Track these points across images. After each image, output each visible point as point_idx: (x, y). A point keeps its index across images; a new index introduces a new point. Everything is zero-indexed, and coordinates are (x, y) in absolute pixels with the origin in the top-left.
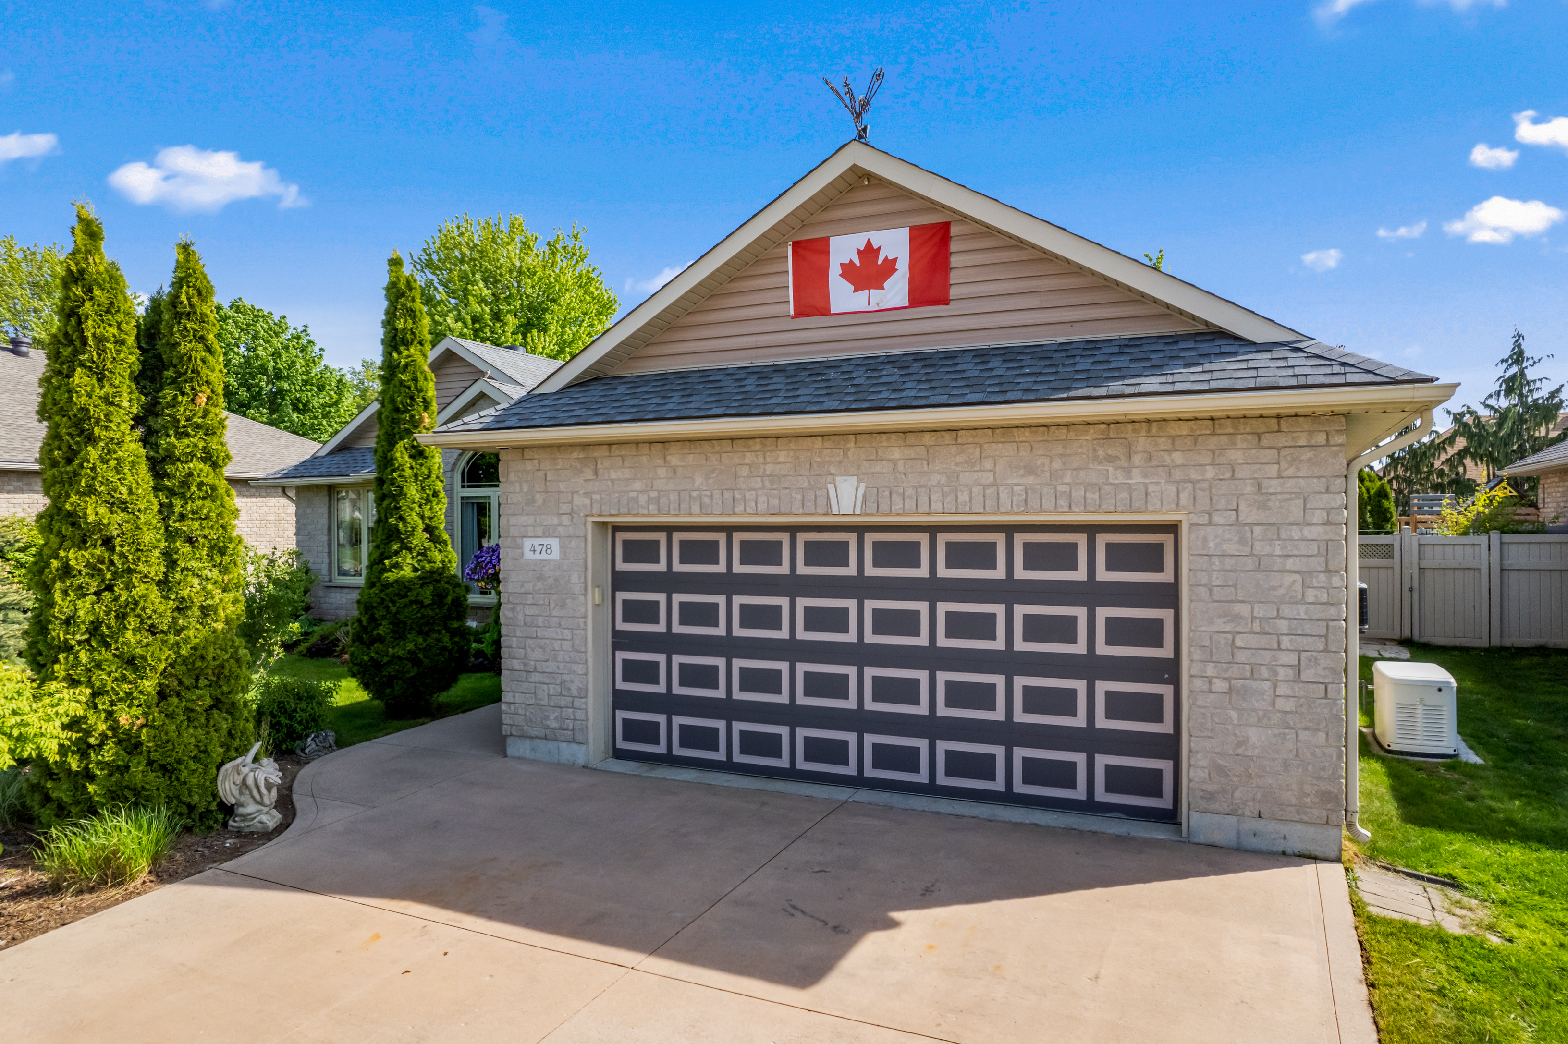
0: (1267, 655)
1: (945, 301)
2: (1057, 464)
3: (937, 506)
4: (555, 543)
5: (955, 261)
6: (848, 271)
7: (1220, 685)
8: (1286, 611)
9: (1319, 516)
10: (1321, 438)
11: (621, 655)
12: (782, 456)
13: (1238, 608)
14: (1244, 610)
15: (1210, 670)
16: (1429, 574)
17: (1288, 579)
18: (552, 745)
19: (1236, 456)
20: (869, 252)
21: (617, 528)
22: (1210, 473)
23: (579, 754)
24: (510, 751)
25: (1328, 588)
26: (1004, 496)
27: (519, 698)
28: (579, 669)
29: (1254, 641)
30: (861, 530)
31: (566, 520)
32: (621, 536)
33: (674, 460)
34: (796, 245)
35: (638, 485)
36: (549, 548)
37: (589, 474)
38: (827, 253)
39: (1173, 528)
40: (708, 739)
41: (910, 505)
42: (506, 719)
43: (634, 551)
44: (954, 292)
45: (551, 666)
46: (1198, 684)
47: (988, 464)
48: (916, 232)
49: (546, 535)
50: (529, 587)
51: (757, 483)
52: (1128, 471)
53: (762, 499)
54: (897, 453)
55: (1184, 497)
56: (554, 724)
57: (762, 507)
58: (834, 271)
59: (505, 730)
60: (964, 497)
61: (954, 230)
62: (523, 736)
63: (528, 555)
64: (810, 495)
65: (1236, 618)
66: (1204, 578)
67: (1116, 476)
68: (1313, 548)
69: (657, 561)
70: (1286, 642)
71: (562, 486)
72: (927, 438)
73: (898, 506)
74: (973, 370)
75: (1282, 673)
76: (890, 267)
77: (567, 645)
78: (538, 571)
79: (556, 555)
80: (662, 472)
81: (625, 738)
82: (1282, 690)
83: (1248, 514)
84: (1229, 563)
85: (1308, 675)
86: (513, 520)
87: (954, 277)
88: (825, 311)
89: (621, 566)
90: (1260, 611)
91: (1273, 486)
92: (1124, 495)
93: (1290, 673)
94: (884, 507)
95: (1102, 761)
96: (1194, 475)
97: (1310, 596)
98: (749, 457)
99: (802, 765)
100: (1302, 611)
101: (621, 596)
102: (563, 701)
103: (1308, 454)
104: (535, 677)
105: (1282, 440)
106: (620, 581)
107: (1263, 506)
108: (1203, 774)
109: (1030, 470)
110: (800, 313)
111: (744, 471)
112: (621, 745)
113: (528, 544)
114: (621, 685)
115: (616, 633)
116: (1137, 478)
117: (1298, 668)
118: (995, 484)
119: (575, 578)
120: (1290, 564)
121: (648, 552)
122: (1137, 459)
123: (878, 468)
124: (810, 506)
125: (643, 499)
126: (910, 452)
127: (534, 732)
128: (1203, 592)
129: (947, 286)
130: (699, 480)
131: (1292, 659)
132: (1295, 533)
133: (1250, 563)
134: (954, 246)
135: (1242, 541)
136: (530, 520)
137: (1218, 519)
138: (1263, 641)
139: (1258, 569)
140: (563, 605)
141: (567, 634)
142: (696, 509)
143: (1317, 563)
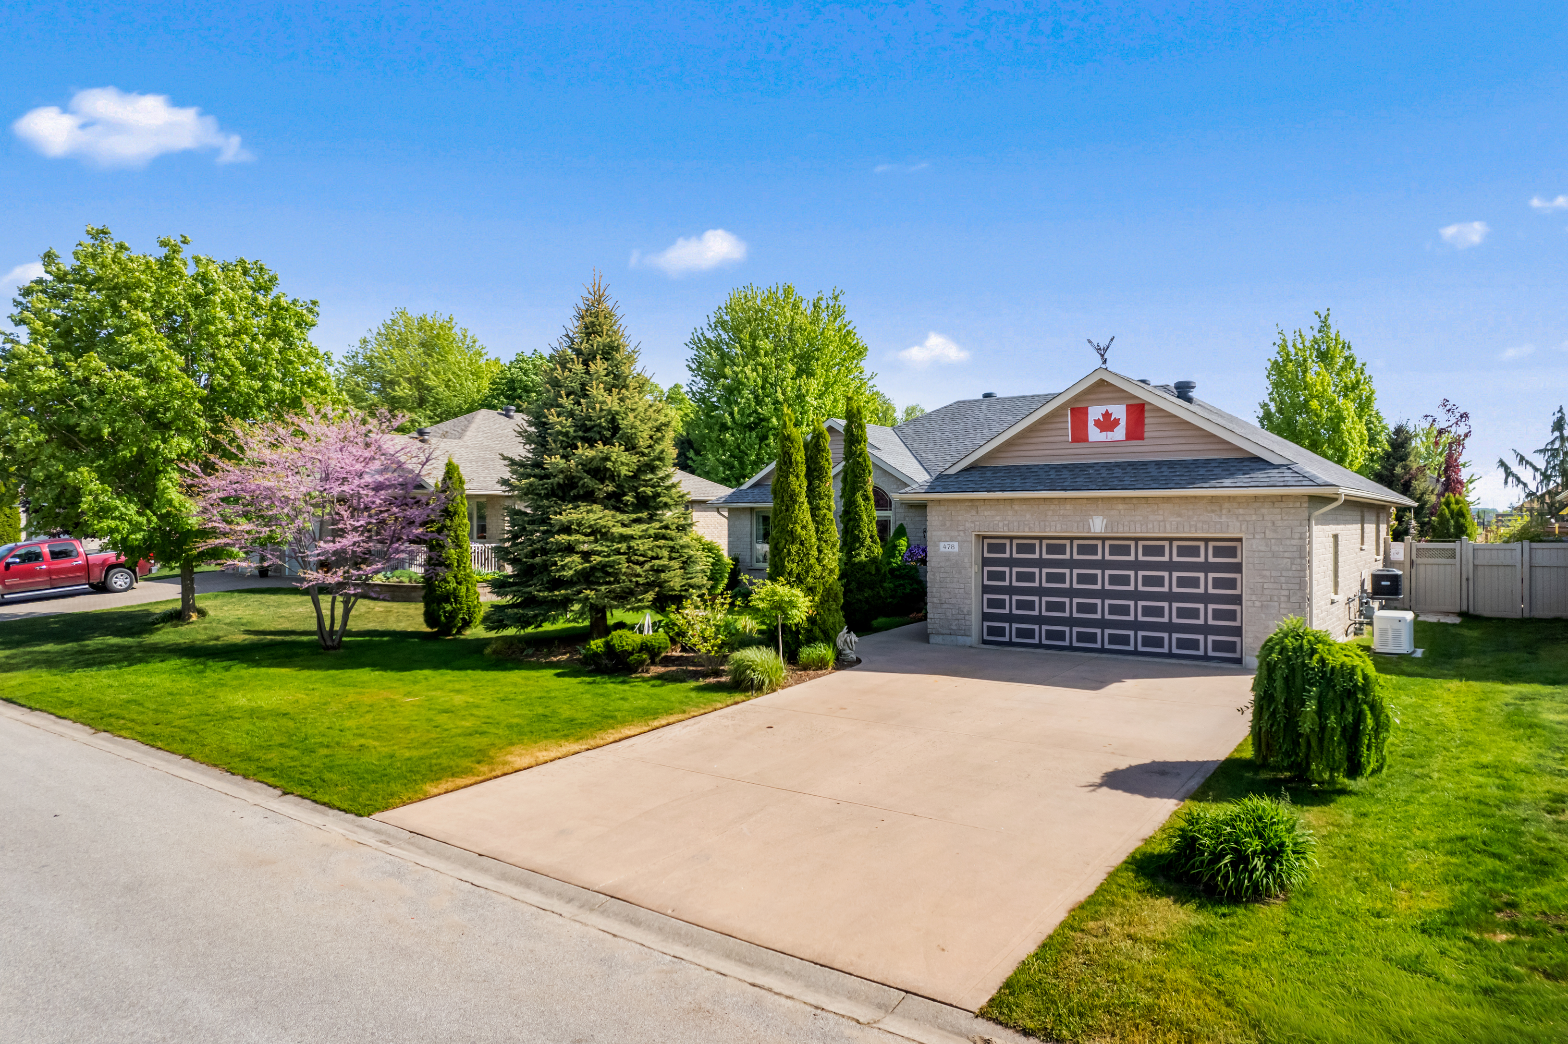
0: (1276, 592)
1: (1142, 438)
2: (1191, 513)
3: (1138, 530)
4: (956, 544)
5: (1147, 421)
6: (1097, 423)
7: (1258, 604)
8: (1284, 574)
9: (1297, 536)
10: (1298, 504)
11: (986, 596)
12: (1068, 507)
13: (1265, 573)
14: (1267, 573)
15: (1254, 598)
16: (1480, 570)
17: (1286, 560)
18: (953, 638)
19: (1264, 511)
20: (1107, 415)
21: (984, 537)
22: (1254, 518)
23: (968, 641)
24: (931, 641)
25: (1300, 565)
26: (1168, 526)
27: (936, 616)
28: (968, 602)
29: (1271, 586)
30: (1104, 539)
31: (962, 534)
32: (986, 541)
33: (1016, 507)
34: (1072, 409)
35: (998, 518)
36: (953, 546)
37: (974, 513)
38: (1087, 414)
39: (1240, 540)
40: (1030, 634)
41: (1127, 529)
42: (930, 626)
43: (992, 548)
44: (1146, 435)
45: (953, 601)
46: (1250, 604)
47: (1161, 512)
48: (1129, 407)
49: (951, 541)
50: (943, 564)
51: (1056, 518)
52: (1220, 516)
53: (1059, 526)
54: (1120, 507)
55: (1244, 527)
56: (954, 628)
57: (1058, 529)
58: (1091, 423)
59: (929, 631)
60: (1150, 526)
61: (1146, 407)
62: (939, 634)
63: (942, 549)
64: (1081, 524)
65: (1264, 577)
66: (1251, 560)
67: (1215, 518)
68: (1295, 548)
69: (1005, 552)
70: (1284, 586)
71: (960, 518)
72: (1134, 501)
73: (1121, 529)
74: (1154, 472)
75: (1283, 599)
76: (1117, 422)
77: (962, 591)
78: (947, 557)
79: (956, 549)
80: (1010, 513)
81: (988, 635)
82: (1283, 605)
83: (1269, 534)
84: (1262, 554)
85: (1292, 600)
86: (934, 533)
87: (1146, 428)
88: (1086, 440)
89: (986, 555)
90: (1274, 574)
91: (1279, 523)
92: (1218, 526)
93: (1285, 599)
94: (1115, 530)
95: (1211, 638)
96: (1248, 518)
97: (1294, 567)
98: (1052, 507)
99: (1075, 644)
100: (1290, 574)
101: (986, 569)
102: (959, 617)
103: (1293, 511)
104: (945, 606)
105: (1283, 505)
106: (986, 562)
107: (1275, 531)
108: (1250, 640)
109: (1180, 515)
110: (1074, 440)
111: (1050, 513)
112: (986, 637)
113: (942, 544)
114: (986, 610)
115: (984, 586)
116: (1224, 519)
117: (1289, 597)
118: (1164, 521)
119: (966, 560)
120: (1286, 555)
121: (1001, 548)
122: (1224, 512)
123: (1112, 512)
124: (1081, 529)
125: (1001, 524)
126: (1126, 506)
127: (945, 631)
128: (1251, 566)
129: (1143, 432)
130: (1028, 516)
131: (1286, 593)
132: (1288, 542)
133: (1270, 555)
134: (1146, 414)
135: (1267, 545)
136: (943, 533)
137: (1257, 536)
138: (1275, 586)
139: (1273, 557)
140: (960, 573)
141: (962, 586)
142: (1027, 529)
143: (1296, 555)
